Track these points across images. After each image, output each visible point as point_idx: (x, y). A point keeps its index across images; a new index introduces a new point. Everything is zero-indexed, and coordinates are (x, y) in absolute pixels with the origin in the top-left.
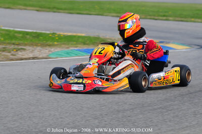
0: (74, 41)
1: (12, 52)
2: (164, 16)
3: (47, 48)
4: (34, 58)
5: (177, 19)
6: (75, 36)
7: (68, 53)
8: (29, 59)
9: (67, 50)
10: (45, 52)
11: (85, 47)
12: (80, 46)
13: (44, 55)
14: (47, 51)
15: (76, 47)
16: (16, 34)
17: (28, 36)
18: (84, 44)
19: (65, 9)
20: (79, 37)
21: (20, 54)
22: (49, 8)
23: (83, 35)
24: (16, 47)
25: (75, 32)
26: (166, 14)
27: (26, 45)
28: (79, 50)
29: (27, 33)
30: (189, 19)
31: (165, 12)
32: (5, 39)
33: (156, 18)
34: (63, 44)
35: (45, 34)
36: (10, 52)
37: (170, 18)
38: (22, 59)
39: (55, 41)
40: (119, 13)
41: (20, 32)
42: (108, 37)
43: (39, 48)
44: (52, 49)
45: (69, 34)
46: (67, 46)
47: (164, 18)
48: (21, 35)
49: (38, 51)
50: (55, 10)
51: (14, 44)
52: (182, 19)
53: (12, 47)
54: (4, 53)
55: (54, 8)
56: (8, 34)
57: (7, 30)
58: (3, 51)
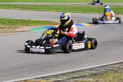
0: (40, 23)
1: (14, 29)
2: (77, 11)
3: (28, 26)
4: (23, 31)
5: (83, 12)
6: (39, 21)
7: (38, 29)
8: (21, 31)
9: (37, 27)
10: (28, 28)
11: (46, 26)
12: (42, 25)
13: (28, 30)
14: (29, 28)
15: (42, 26)
16: (13, 21)
17: (19, 21)
18: (44, 24)
19: (33, 9)
20: (41, 21)
21: (17, 30)
22: (26, 8)
23: (43, 20)
24: (15, 26)
25: (39, 19)
26: (78, 10)
27: (19, 25)
28: (43, 27)
29: (18, 20)
30: (89, 12)
31: (78, 9)
32: (9, 23)
33: (74, 12)
34: (35, 24)
35: (26, 20)
36: (12, 29)
37: (80, 12)
38: (18, 32)
39: (31, 23)
40: (57, 10)
41: (15, 20)
42: (54, 21)
43: (25, 27)
44: (31, 27)
45: (37, 20)
46: (37, 25)
47: (77, 12)
48: (15, 21)
49: (25, 28)
50: (28, 9)
51: (13, 25)
52: (85, 12)
53: (13, 26)
54: (10, 29)
55: (28, 8)
56: (10, 21)
57: (9, 19)
58: (10, 28)
